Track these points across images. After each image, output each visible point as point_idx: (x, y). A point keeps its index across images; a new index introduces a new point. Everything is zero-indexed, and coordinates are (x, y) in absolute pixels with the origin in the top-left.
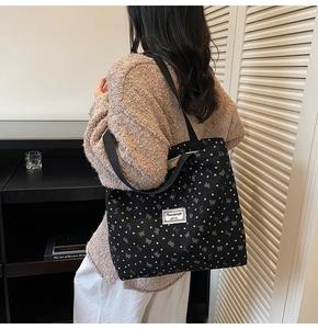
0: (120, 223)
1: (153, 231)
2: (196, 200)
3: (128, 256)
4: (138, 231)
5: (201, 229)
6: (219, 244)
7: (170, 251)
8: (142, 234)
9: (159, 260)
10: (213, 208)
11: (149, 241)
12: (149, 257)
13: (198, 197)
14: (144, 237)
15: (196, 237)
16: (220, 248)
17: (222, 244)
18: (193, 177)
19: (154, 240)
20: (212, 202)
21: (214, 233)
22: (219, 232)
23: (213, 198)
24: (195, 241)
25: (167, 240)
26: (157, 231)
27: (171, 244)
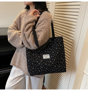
0: (31, 59)
1: (40, 61)
2: (53, 52)
3: (33, 69)
4: (36, 61)
5: (55, 60)
6: (59, 65)
7: (45, 66)
8: (37, 62)
9: (42, 69)
10: (58, 54)
11: (39, 64)
12: (39, 68)
13: (54, 51)
14: (38, 63)
15: (53, 62)
16: (59, 67)
17: (60, 65)
18: (53, 46)
19: (41, 63)
20: (58, 53)
21: (58, 62)
22: (59, 62)
23: (58, 52)
24: (53, 63)
25: (45, 63)
26: (42, 61)
27: (46, 64)
